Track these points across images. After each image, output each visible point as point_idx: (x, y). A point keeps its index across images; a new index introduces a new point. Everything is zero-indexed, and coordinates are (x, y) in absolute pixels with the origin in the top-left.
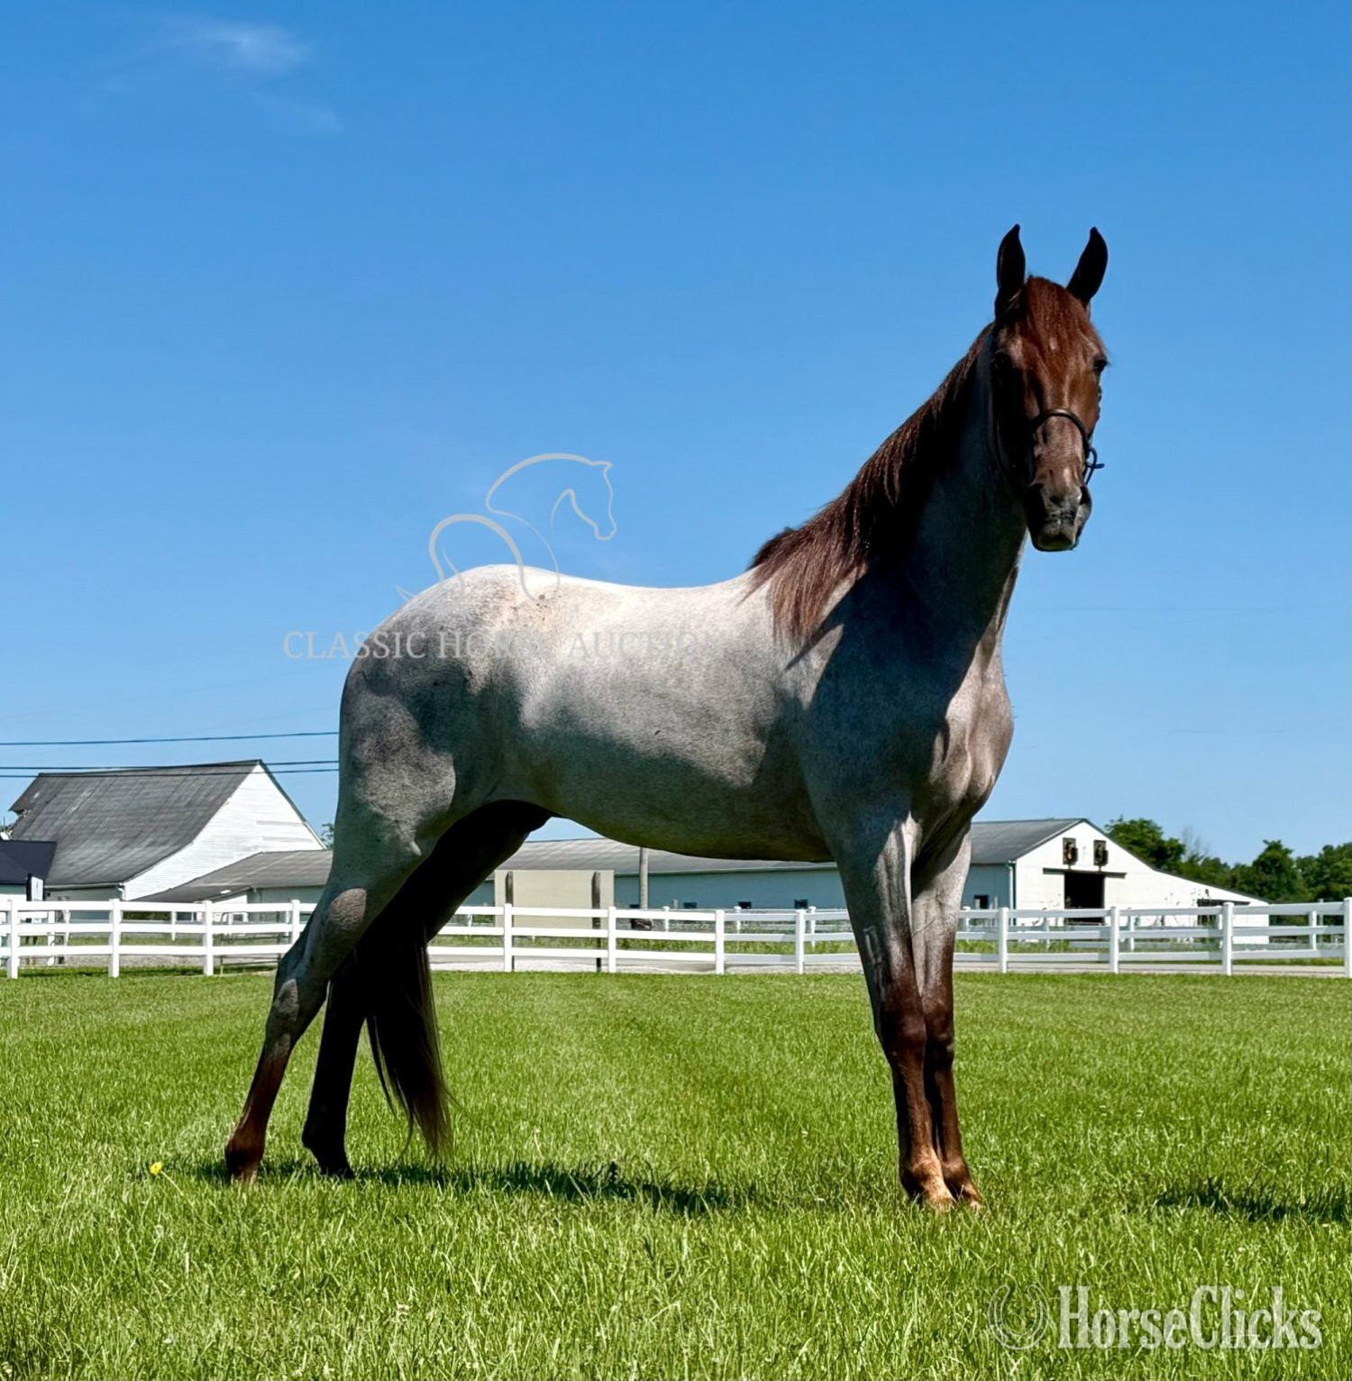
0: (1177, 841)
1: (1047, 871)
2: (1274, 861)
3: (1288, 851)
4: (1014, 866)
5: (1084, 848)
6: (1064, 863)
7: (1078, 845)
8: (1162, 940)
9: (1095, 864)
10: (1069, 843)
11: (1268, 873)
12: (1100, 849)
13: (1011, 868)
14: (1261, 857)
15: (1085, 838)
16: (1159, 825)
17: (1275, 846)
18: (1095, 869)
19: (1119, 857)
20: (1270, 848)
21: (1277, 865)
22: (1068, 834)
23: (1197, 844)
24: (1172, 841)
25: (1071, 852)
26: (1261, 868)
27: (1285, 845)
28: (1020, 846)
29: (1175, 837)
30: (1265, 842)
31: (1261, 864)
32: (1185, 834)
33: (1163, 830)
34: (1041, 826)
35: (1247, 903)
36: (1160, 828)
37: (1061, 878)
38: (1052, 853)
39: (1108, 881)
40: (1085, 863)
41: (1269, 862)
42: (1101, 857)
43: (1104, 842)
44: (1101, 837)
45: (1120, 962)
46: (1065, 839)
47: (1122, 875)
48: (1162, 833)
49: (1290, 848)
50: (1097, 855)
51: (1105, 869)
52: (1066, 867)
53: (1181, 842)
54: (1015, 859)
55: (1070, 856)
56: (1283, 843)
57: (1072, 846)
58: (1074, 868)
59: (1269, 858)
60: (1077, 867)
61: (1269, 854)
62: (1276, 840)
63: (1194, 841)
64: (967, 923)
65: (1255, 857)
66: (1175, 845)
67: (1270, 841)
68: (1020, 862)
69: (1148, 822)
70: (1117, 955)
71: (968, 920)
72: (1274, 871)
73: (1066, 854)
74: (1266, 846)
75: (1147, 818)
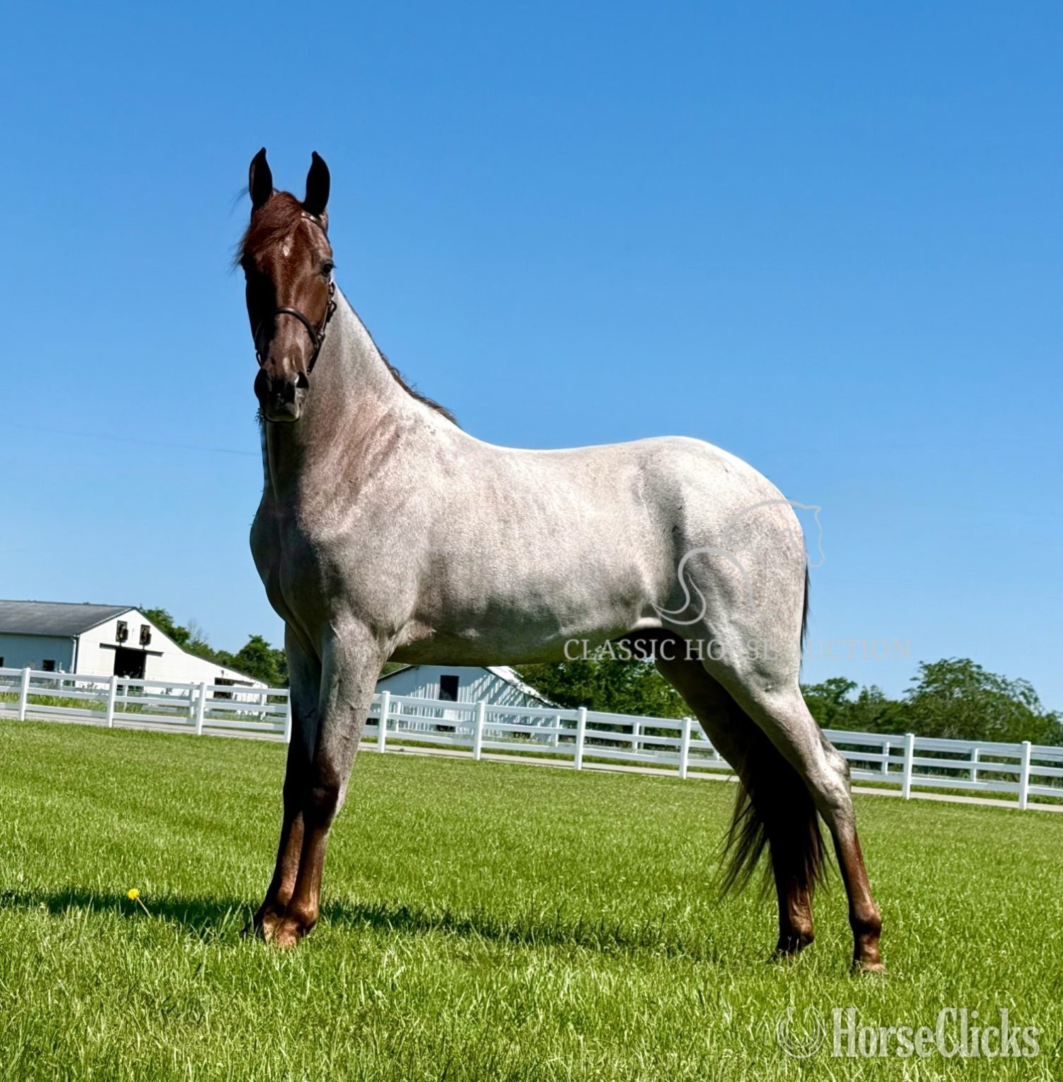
0: (183, 629)
1: (102, 646)
2: (256, 651)
3: (267, 644)
4: (77, 639)
5: (133, 630)
6: (117, 640)
7: (129, 628)
8: (231, 711)
9: (140, 644)
10: (122, 625)
11: (250, 660)
12: (146, 632)
13: (75, 641)
14: (246, 647)
15: (135, 622)
16: (171, 615)
17: (257, 640)
18: (140, 647)
19: (159, 640)
20: (253, 642)
21: (258, 654)
22: (122, 618)
23: (199, 633)
24: (180, 628)
25: (122, 632)
26: (246, 656)
27: (265, 639)
28: (83, 624)
29: (182, 626)
30: (251, 636)
31: (246, 653)
32: (190, 625)
33: (174, 619)
34: (101, 610)
35: (250, 684)
36: (171, 618)
37: (113, 652)
38: (107, 631)
39: (149, 657)
40: (133, 642)
41: (252, 652)
42: (146, 638)
43: (148, 627)
44: (147, 622)
45: (204, 727)
46: (119, 622)
47: (159, 654)
48: (172, 622)
49: (269, 642)
50: (142, 637)
51: (147, 648)
52: (117, 644)
53: (186, 630)
54: (80, 634)
55: (121, 636)
56: (263, 638)
57: (124, 628)
58: (124, 645)
59: (251, 649)
60: (125, 645)
61: (253, 645)
62: (258, 635)
63: (196, 630)
64: (62, 684)
65: (242, 647)
66: (182, 631)
67: (254, 635)
68: (83, 637)
69: (161, 612)
70: (202, 721)
71: (62, 681)
72: (255, 659)
73: (118, 633)
74: (251, 639)
75: (160, 609)
